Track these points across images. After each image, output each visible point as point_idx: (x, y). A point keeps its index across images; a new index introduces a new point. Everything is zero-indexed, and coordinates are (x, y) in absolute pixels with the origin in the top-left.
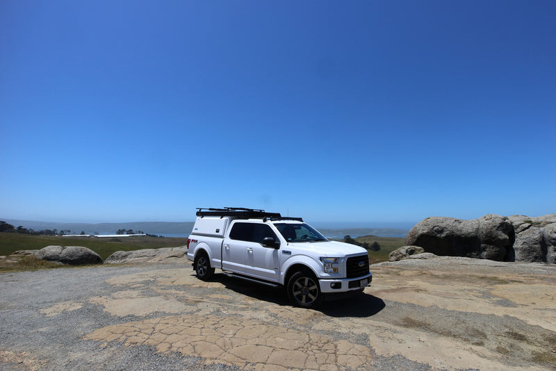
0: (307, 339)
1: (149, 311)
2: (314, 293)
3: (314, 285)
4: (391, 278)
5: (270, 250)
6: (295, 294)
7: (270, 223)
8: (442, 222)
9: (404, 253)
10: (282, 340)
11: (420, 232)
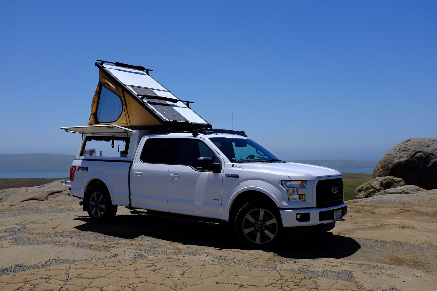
0: (278, 276)
1: (43, 259)
2: (272, 228)
3: (271, 218)
4: (363, 218)
5: (206, 174)
6: (246, 231)
7: (204, 137)
8: (428, 146)
9: (378, 187)
10: (247, 277)
11: (396, 161)
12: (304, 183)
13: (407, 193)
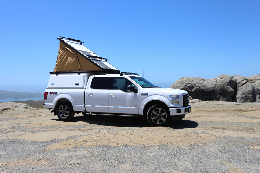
2: (164, 117)
3: (164, 112)
6: (153, 119)
7: (126, 76)
8: (193, 81)
12: (178, 96)
13: (195, 103)
